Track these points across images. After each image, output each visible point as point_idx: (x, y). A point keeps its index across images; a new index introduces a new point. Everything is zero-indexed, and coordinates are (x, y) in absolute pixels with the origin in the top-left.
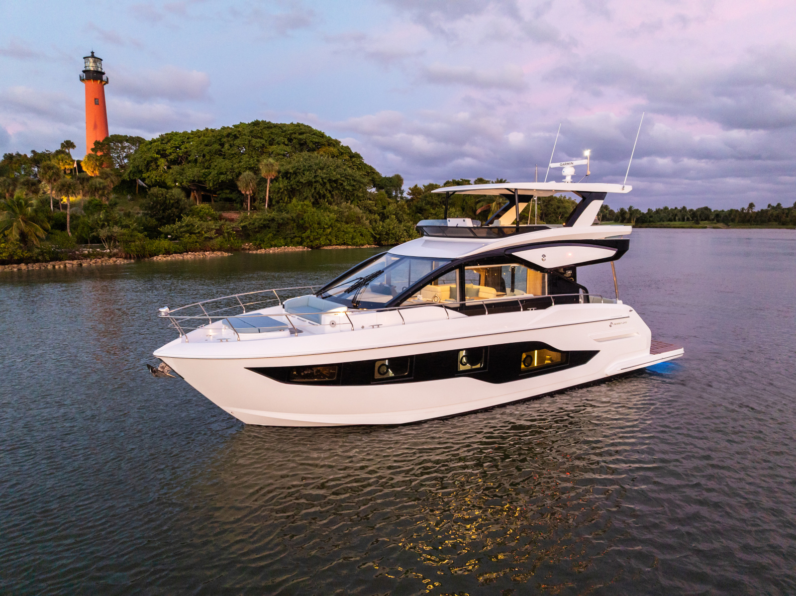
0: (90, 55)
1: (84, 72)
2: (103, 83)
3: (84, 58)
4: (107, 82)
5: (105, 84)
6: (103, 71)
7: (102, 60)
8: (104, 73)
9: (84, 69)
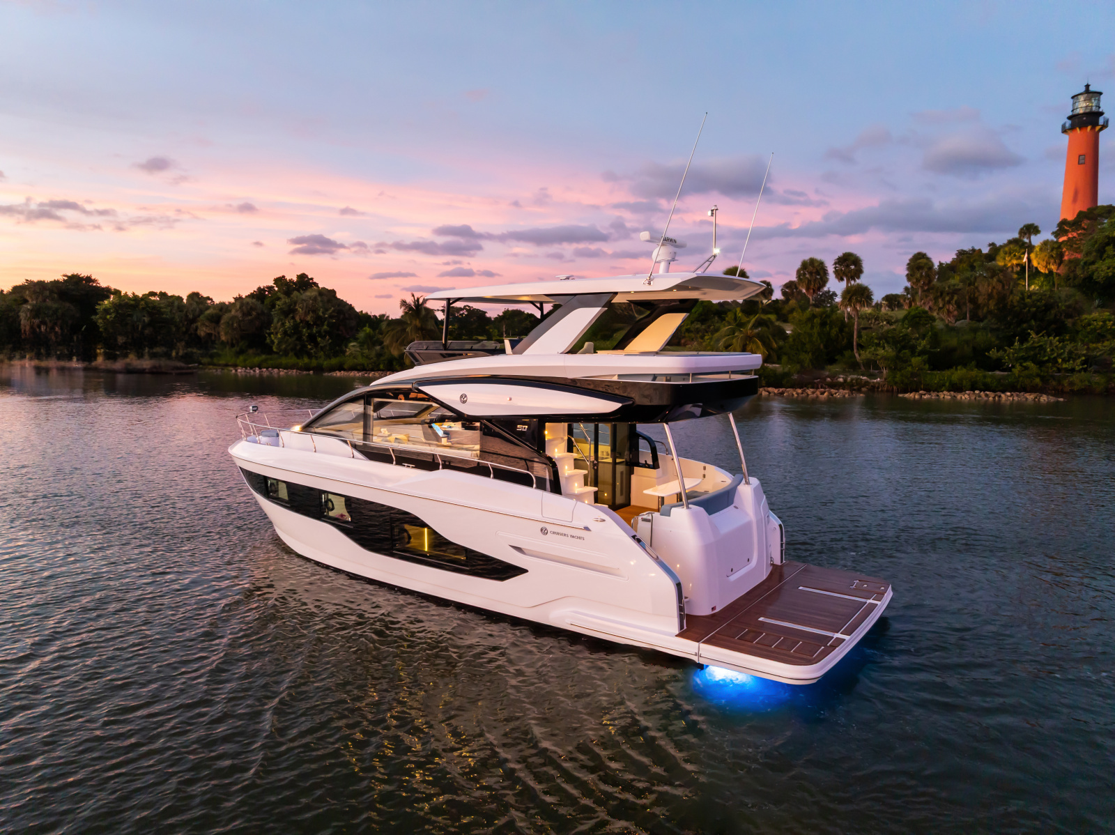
0: (1083, 89)
1: (1069, 118)
2: (1098, 128)
3: (1073, 97)
4: (1105, 126)
5: (1101, 129)
6: (1101, 110)
7: (1101, 93)
8: (1102, 114)
9: (1070, 114)
